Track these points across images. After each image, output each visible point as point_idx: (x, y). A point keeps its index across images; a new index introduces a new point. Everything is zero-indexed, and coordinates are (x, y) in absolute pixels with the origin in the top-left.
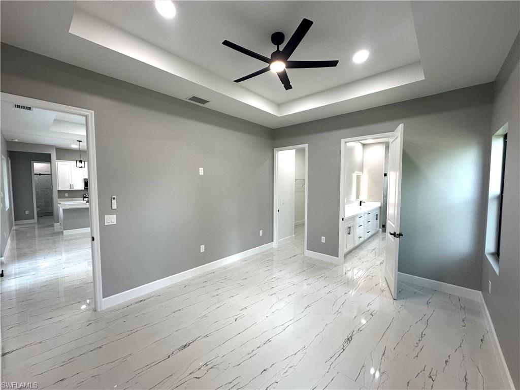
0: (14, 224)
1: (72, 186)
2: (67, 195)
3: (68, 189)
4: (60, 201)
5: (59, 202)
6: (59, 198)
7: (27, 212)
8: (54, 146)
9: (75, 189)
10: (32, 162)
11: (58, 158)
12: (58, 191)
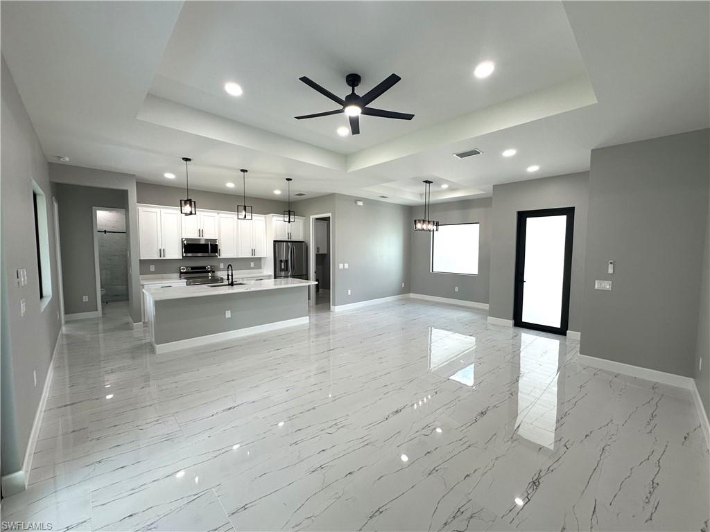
0: (63, 322)
1: (162, 252)
2: (152, 268)
3: (157, 257)
4: (143, 280)
5: (142, 282)
6: (141, 274)
7: (86, 299)
8: (133, 176)
9: (167, 257)
10: (94, 207)
11: (141, 200)
12: (140, 260)
